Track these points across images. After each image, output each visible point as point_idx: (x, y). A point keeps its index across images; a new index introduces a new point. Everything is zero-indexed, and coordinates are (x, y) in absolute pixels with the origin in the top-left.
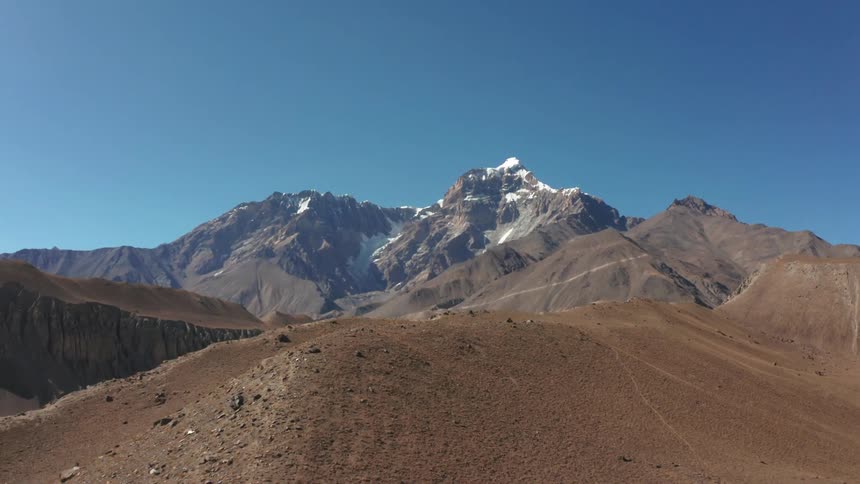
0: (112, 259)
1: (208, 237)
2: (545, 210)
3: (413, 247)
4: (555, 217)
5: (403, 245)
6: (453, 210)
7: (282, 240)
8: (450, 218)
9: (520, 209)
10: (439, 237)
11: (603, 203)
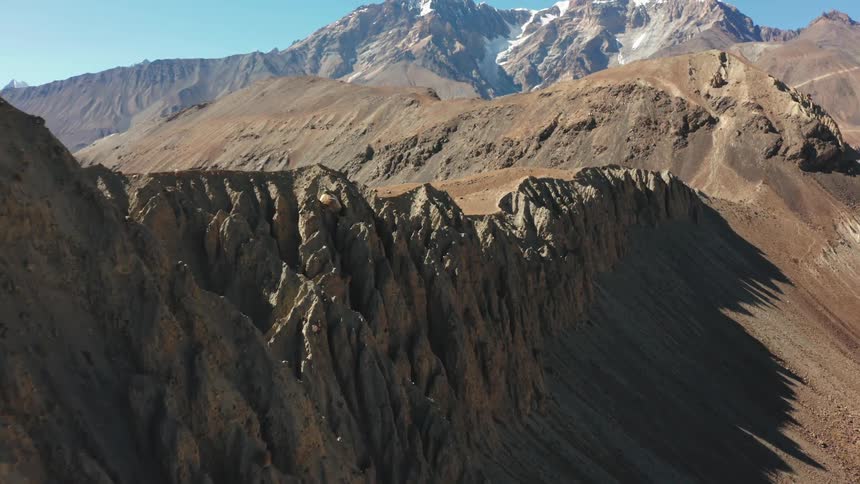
0: (248, 66)
1: (332, 40)
2: (679, 16)
3: (543, 50)
4: (692, 22)
5: (533, 48)
6: (581, 13)
7: (416, 43)
8: (579, 21)
9: (650, 13)
10: (569, 40)
11: (737, 11)
